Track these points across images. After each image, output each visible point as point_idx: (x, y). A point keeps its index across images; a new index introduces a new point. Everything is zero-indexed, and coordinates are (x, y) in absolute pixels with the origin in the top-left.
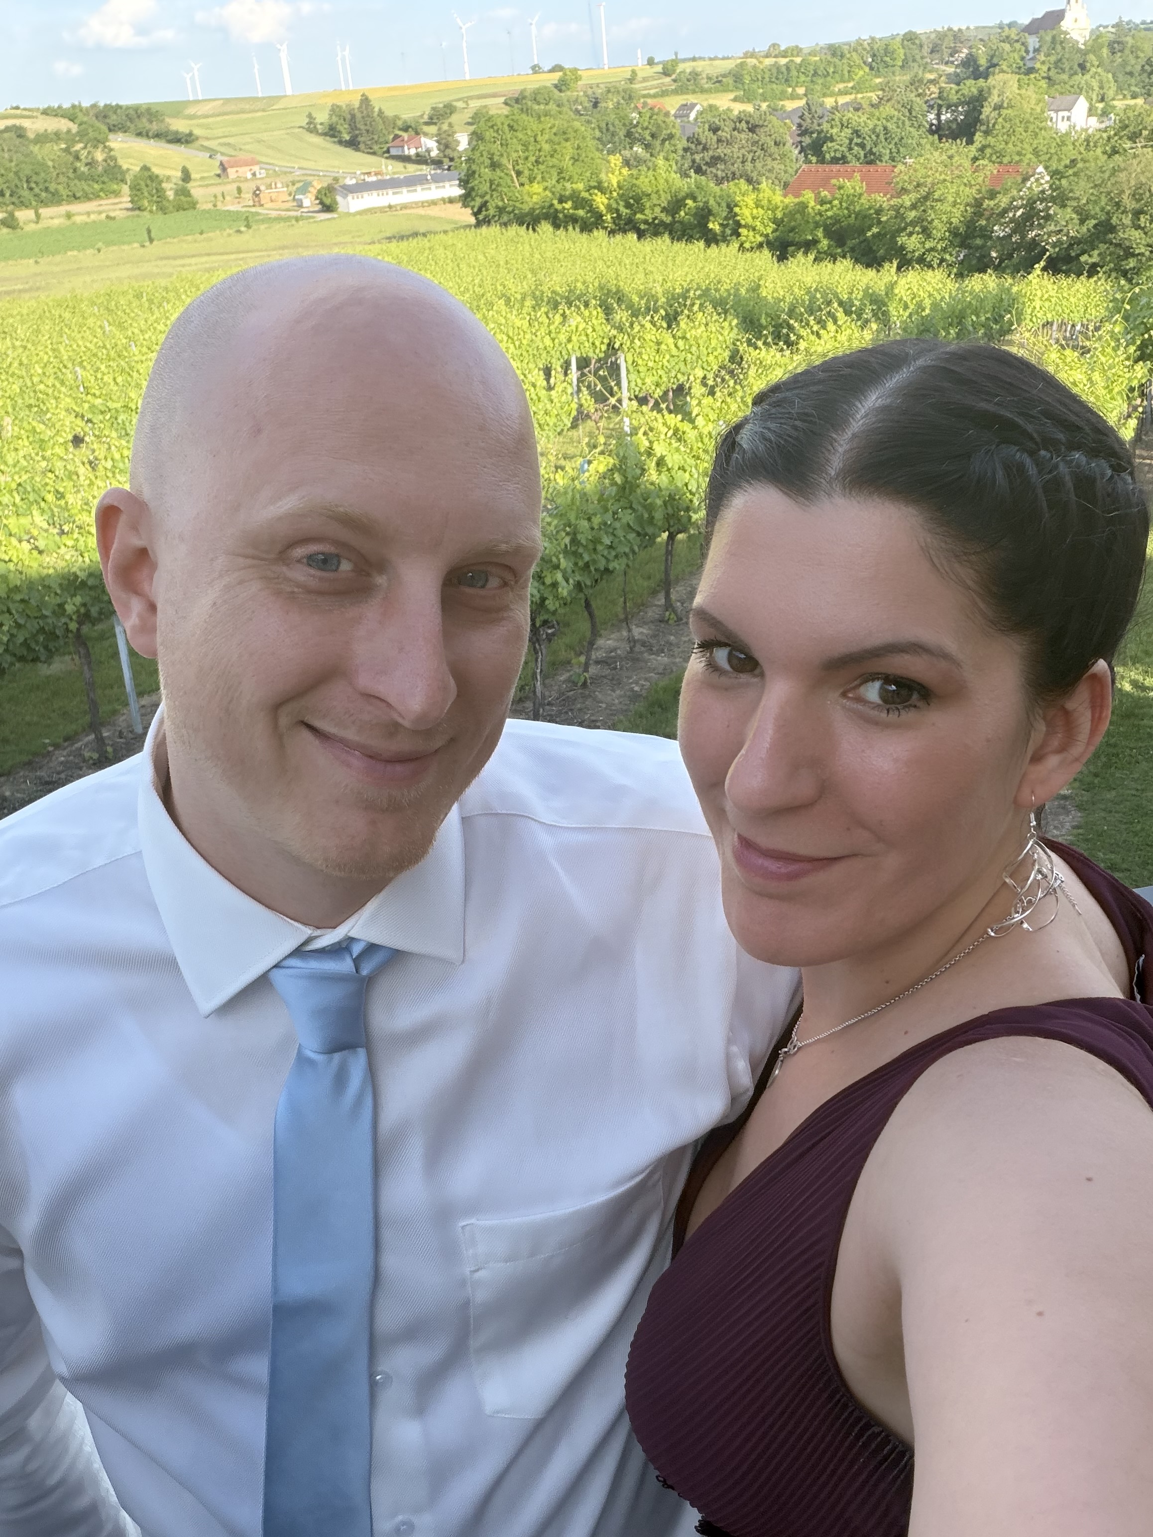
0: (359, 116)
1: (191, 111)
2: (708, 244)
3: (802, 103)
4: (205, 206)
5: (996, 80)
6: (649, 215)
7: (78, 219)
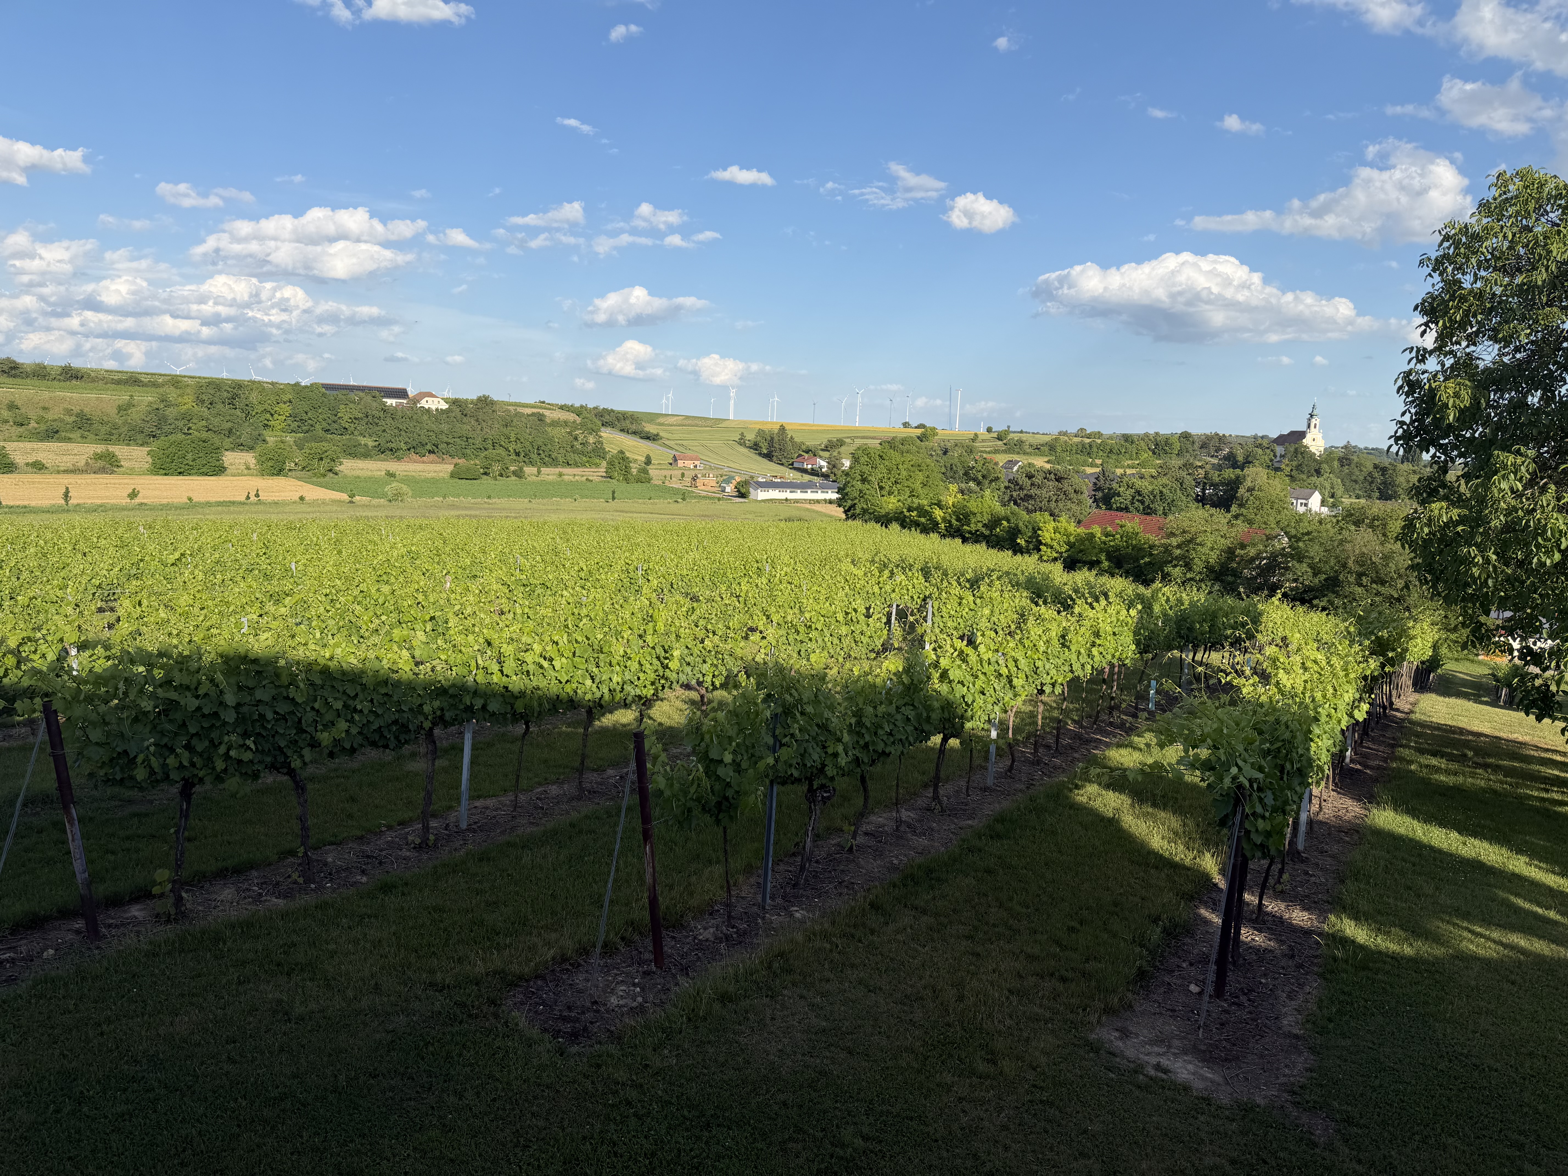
0: (776, 439)
1: (661, 420)
2: (1015, 553)
3: (1098, 470)
4: (655, 482)
5: (1249, 471)
6: (973, 527)
7: (566, 478)
